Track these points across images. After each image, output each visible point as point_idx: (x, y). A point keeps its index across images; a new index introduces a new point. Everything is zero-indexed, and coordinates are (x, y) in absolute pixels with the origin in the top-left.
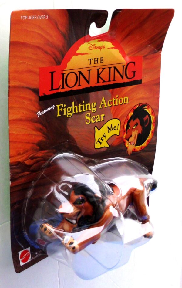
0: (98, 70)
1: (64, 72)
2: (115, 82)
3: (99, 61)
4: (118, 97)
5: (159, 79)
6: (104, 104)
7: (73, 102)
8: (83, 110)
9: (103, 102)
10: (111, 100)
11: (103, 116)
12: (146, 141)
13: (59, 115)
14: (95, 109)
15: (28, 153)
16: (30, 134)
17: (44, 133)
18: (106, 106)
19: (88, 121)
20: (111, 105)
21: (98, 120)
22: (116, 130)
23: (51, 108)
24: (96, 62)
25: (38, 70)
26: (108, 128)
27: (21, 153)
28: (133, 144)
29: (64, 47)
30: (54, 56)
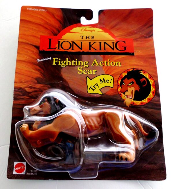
0: (90, 43)
1: (60, 40)
2: (105, 51)
3: (90, 38)
4: (109, 61)
5: (154, 55)
6: (96, 64)
7: (67, 58)
8: (75, 64)
9: (95, 62)
10: (103, 62)
11: (95, 71)
12: (147, 98)
13: (54, 64)
14: (87, 66)
15: (28, 83)
16: (30, 71)
17: (41, 73)
18: (97, 65)
19: (80, 72)
20: (103, 65)
21: (90, 73)
22: (109, 83)
23: (49, 59)
24: (88, 38)
25: (39, 36)
26: (101, 80)
27: (23, 81)
28: (130, 98)
29: (59, 27)
30: (52, 31)
